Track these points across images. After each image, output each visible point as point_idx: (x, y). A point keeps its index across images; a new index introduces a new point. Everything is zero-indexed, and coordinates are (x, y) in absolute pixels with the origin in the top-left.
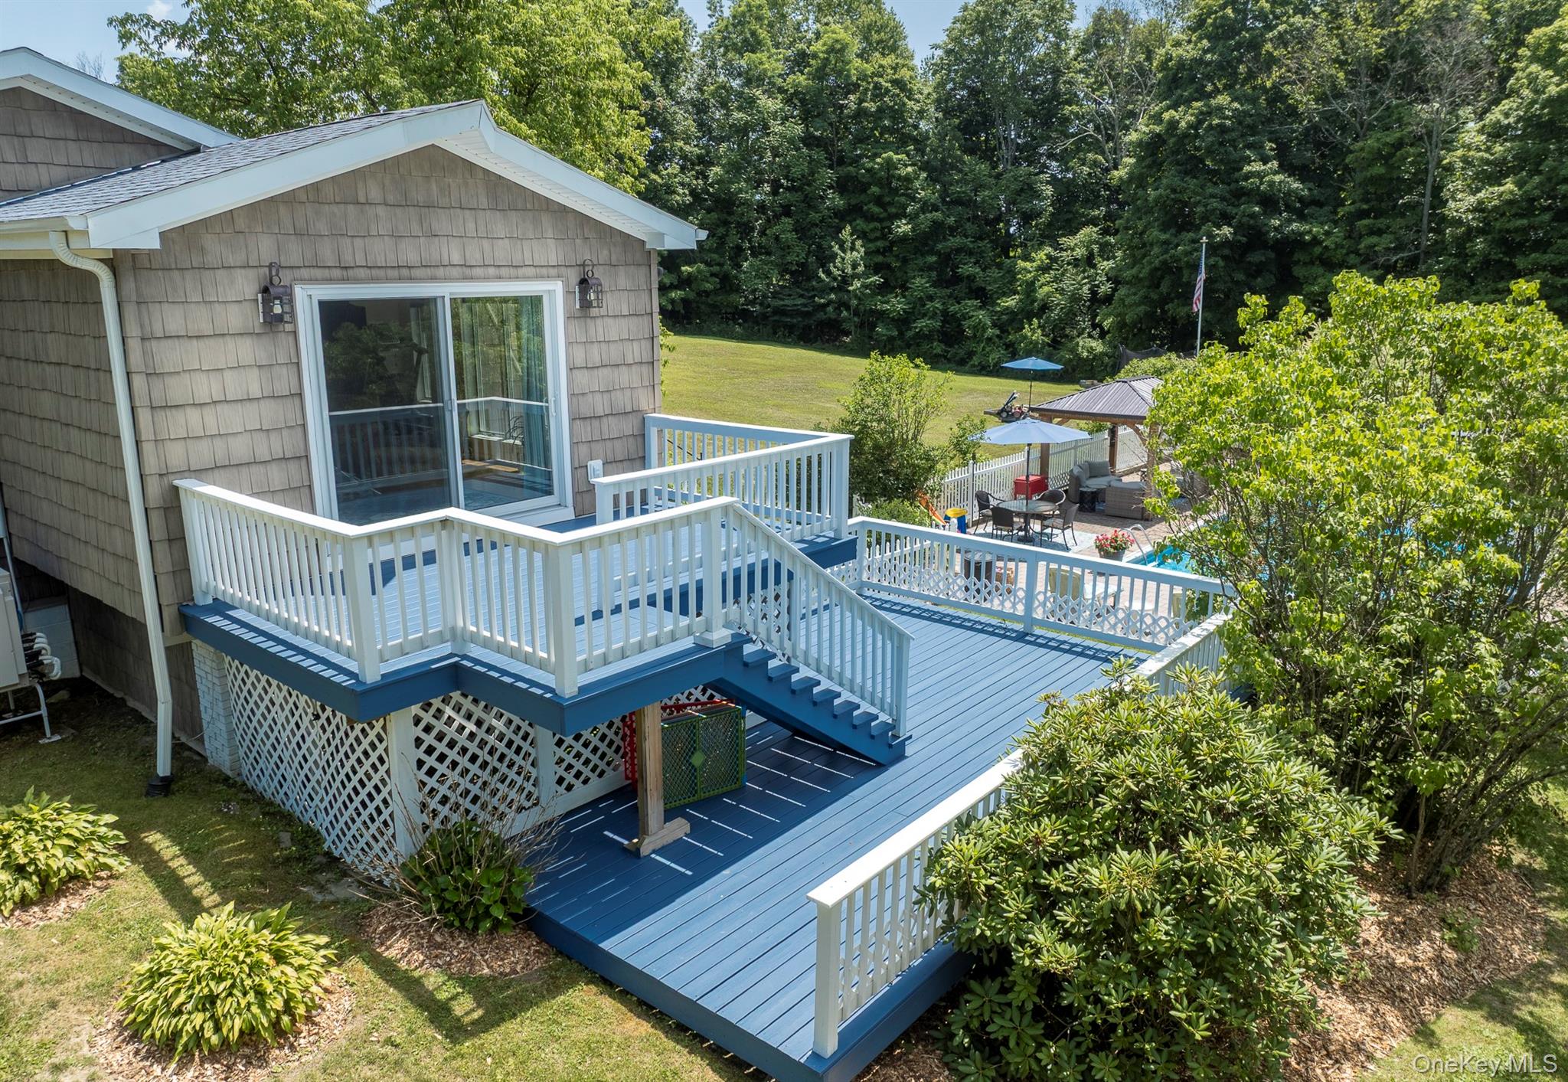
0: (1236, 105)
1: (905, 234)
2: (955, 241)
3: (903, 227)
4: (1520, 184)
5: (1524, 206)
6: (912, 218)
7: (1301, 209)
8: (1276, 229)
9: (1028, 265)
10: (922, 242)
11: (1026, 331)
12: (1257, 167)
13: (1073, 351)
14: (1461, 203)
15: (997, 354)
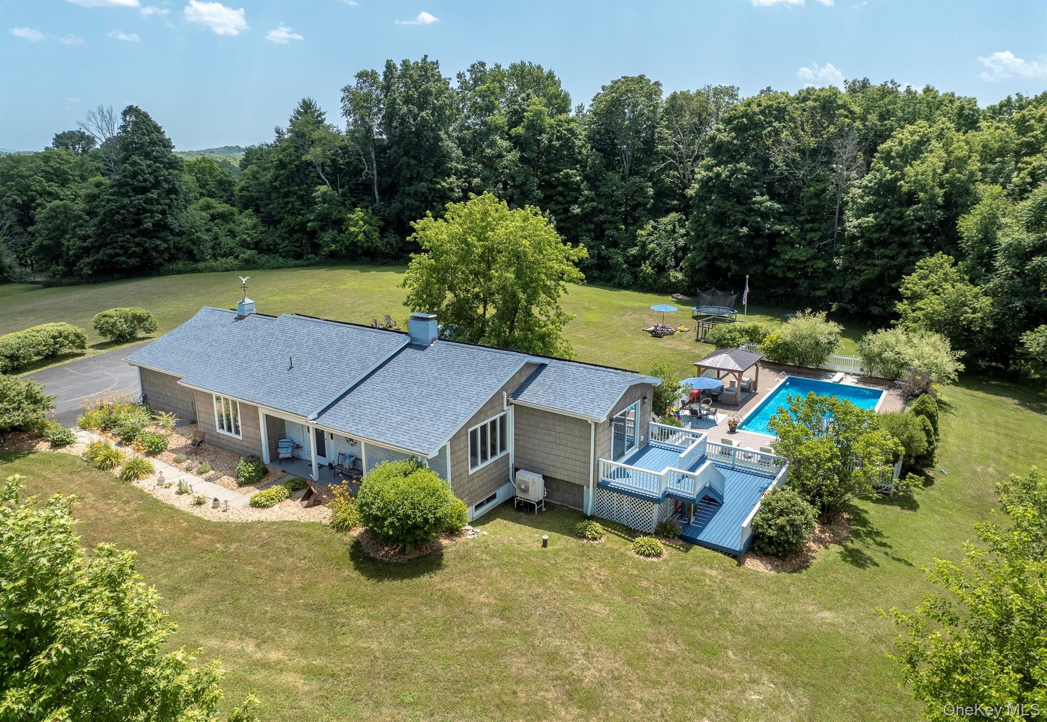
0: (749, 167)
1: (578, 214)
2: (602, 217)
3: (576, 210)
4: (875, 218)
5: (878, 228)
6: (581, 205)
7: (780, 217)
8: (769, 229)
9: (643, 232)
10: (586, 217)
11: (643, 267)
12: (758, 198)
13: (667, 277)
14: (852, 223)
15: (627, 278)
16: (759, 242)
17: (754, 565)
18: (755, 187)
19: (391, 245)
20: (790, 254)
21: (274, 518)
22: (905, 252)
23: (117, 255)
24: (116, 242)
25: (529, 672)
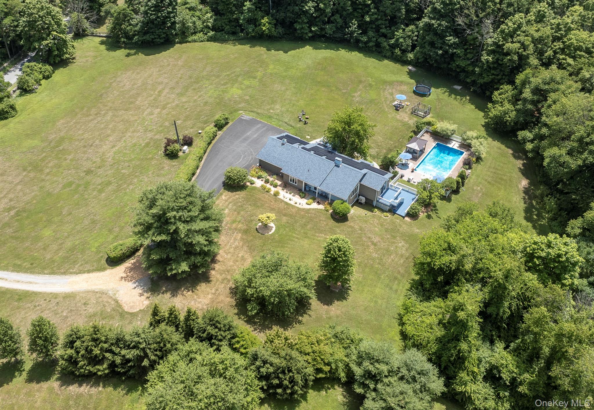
0: (446, 24)
1: (368, 21)
2: (379, 22)
3: (367, 19)
4: (493, 58)
5: (493, 62)
6: (370, 16)
7: (457, 45)
8: (451, 52)
9: (398, 34)
10: (372, 22)
11: (396, 51)
12: (449, 38)
13: (406, 57)
15: (389, 54)
16: (446, 56)
17: (407, 219)
18: (447, 32)
19: (280, 33)
20: (459, 62)
21: (312, 208)
22: (502, 74)
23: (155, 38)
24: (155, 32)
25: (366, 240)
